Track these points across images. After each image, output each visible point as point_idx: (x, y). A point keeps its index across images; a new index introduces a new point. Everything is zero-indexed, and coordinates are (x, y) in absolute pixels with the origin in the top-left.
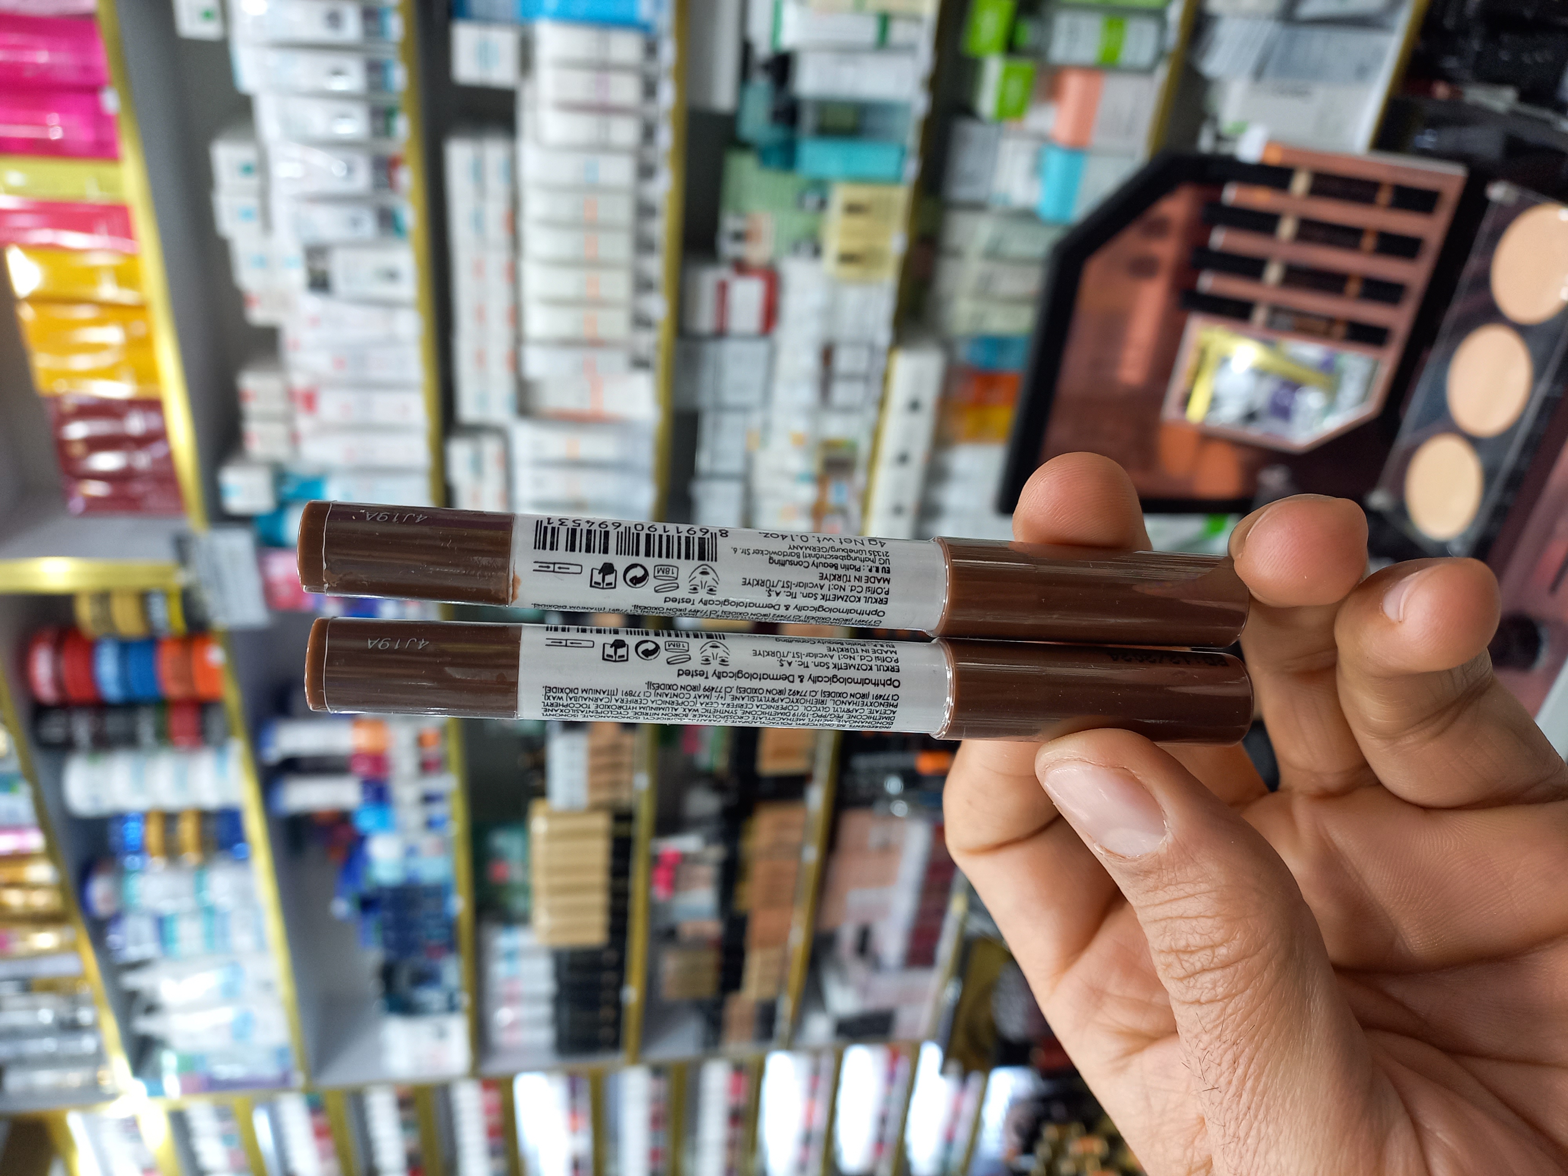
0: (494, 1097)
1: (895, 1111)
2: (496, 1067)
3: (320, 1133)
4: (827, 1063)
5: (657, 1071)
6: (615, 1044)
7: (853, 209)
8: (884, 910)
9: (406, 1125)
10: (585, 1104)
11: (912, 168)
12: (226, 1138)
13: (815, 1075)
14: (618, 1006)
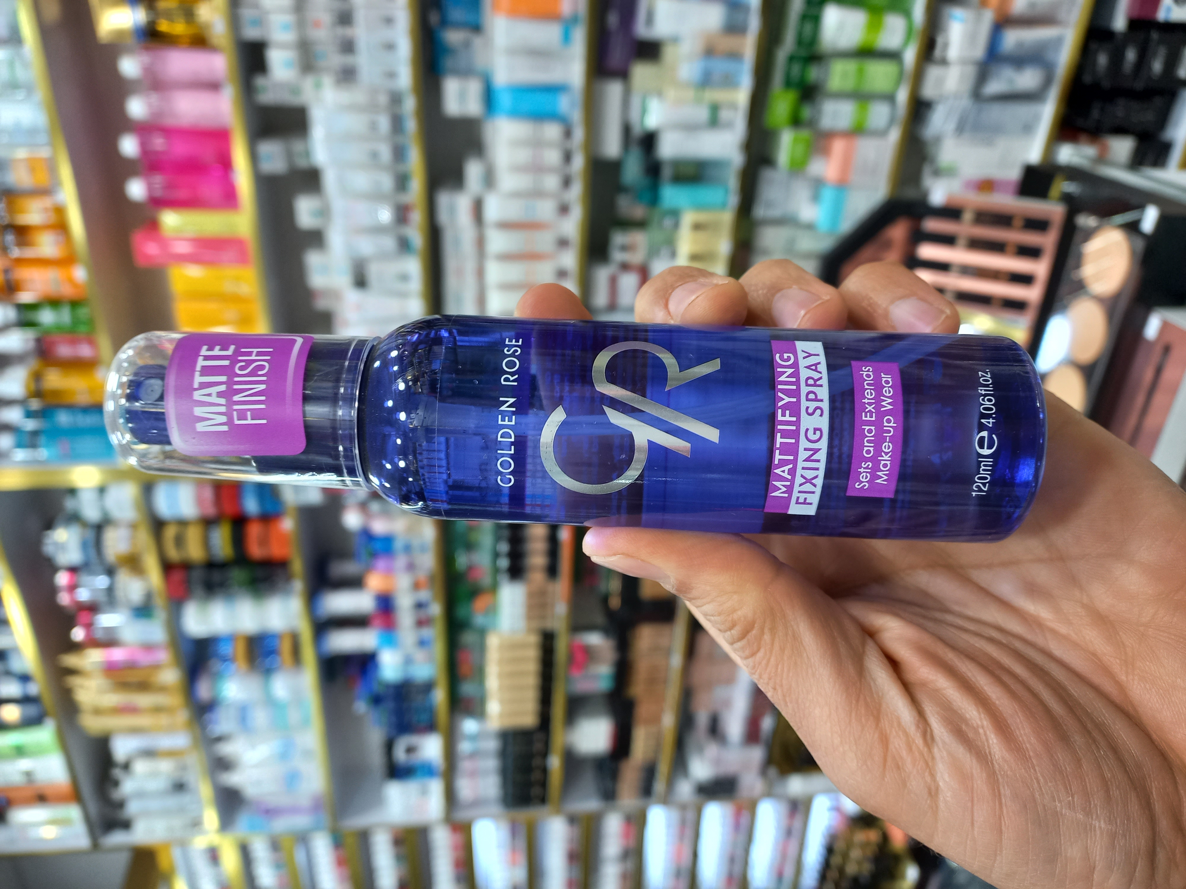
0: (459, 838)
1: (739, 852)
2: (462, 815)
3: (341, 862)
4: (690, 815)
5: (572, 820)
6: (543, 800)
7: (697, 227)
8: (727, 703)
9: (399, 858)
10: (522, 844)
11: (733, 200)
12: (278, 865)
13: (683, 824)
14: (545, 771)
